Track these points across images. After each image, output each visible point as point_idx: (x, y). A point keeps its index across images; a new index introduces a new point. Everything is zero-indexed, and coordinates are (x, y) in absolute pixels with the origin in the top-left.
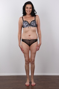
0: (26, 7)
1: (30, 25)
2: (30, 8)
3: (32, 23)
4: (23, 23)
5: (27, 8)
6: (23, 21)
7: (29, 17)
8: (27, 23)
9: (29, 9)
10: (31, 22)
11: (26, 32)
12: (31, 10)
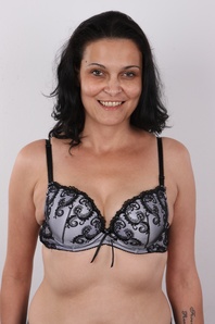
0: (85, 66)
1: (109, 230)
2: (126, 73)
3: (133, 216)
4: (49, 202)
5: (99, 72)
6: (54, 186)
7: (106, 154)
8: (85, 211)
9: (113, 84)
10: (128, 204)
11: (67, 292)
12: (133, 88)
